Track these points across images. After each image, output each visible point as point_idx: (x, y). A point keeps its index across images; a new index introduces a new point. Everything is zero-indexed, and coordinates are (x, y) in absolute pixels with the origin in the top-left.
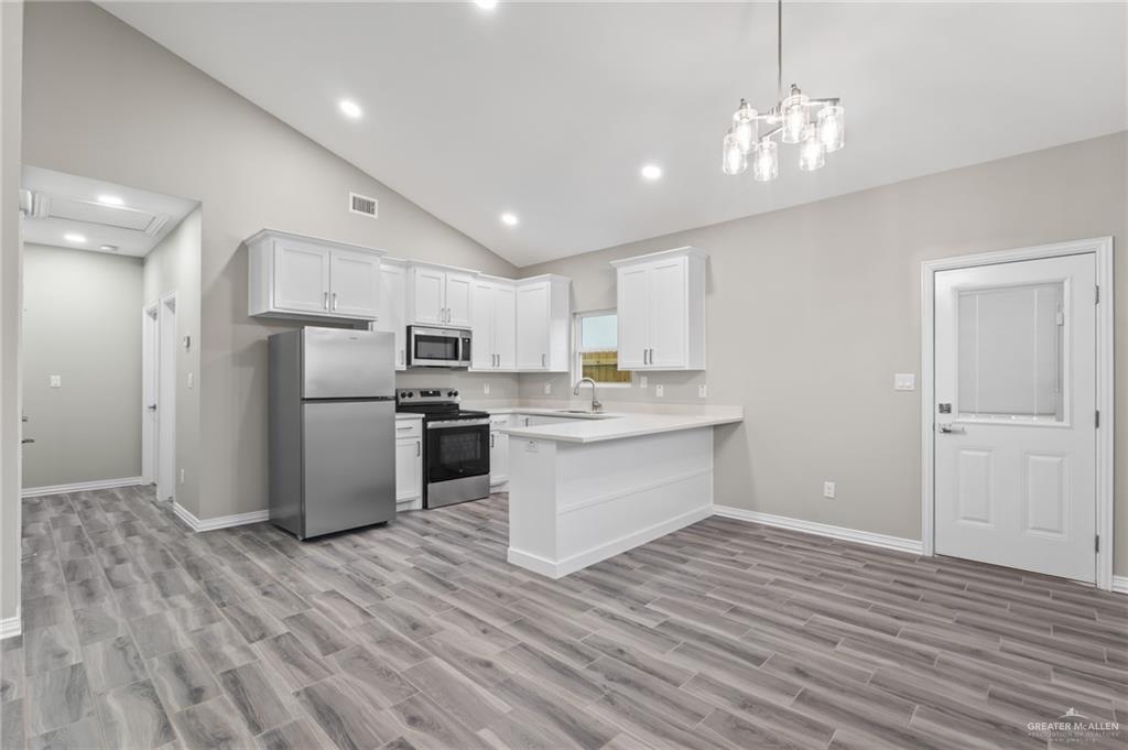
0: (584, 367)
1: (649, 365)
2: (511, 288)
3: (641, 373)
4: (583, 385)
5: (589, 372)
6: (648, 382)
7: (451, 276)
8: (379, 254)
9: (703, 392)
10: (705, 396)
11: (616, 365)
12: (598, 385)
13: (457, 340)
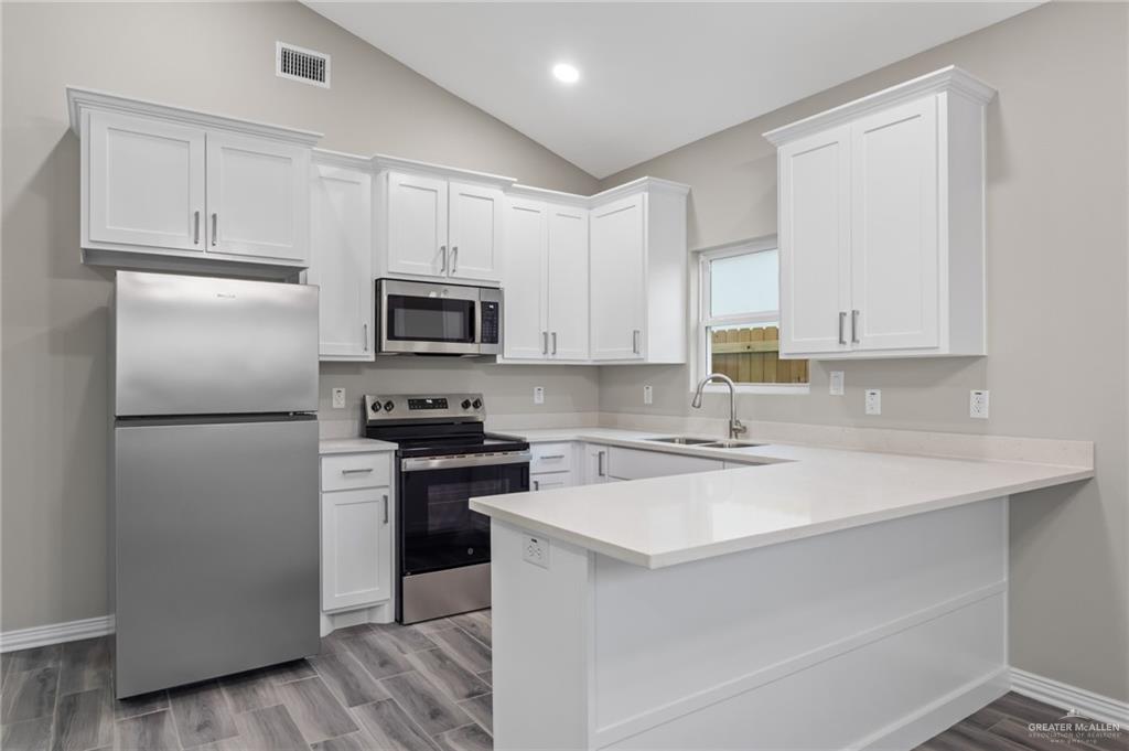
0: (715, 356)
1: (848, 347)
2: (582, 212)
3: (830, 365)
4: (710, 388)
5: (725, 365)
6: (846, 384)
7: (458, 187)
8: (309, 140)
9: (981, 406)
10: (985, 414)
11: (777, 352)
12: (740, 388)
13: (472, 304)
